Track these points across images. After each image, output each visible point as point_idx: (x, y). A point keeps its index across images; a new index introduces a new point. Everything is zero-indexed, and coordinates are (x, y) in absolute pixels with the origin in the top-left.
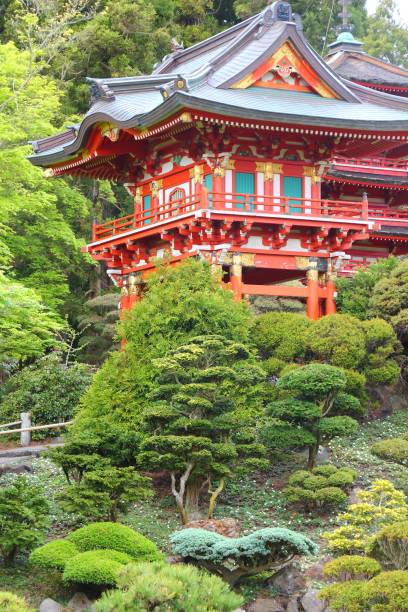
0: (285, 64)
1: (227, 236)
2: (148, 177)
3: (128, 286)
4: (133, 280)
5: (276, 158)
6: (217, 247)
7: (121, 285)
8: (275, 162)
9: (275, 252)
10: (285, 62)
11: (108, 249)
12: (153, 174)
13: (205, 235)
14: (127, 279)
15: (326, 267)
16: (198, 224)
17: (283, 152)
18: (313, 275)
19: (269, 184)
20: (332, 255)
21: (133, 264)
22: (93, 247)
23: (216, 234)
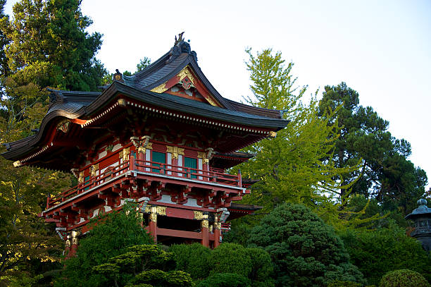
0: (186, 81)
1: (147, 192)
2: (88, 163)
3: (71, 239)
4: (75, 234)
5: (179, 144)
6: (140, 200)
7: (66, 239)
8: (179, 147)
9: (180, 206)
10: (186, 79)
11: (58, 213)
12: (92, 161)
13: (132, 190)
14: (70, 234)
15: (214, 219)
16: (127, 182)
17: (184, 141)
18: (206, 224)
19: (175, 160)
20: (218, 210)
21: (76, 222)
22: (47, 213)
23: (140, 190)
